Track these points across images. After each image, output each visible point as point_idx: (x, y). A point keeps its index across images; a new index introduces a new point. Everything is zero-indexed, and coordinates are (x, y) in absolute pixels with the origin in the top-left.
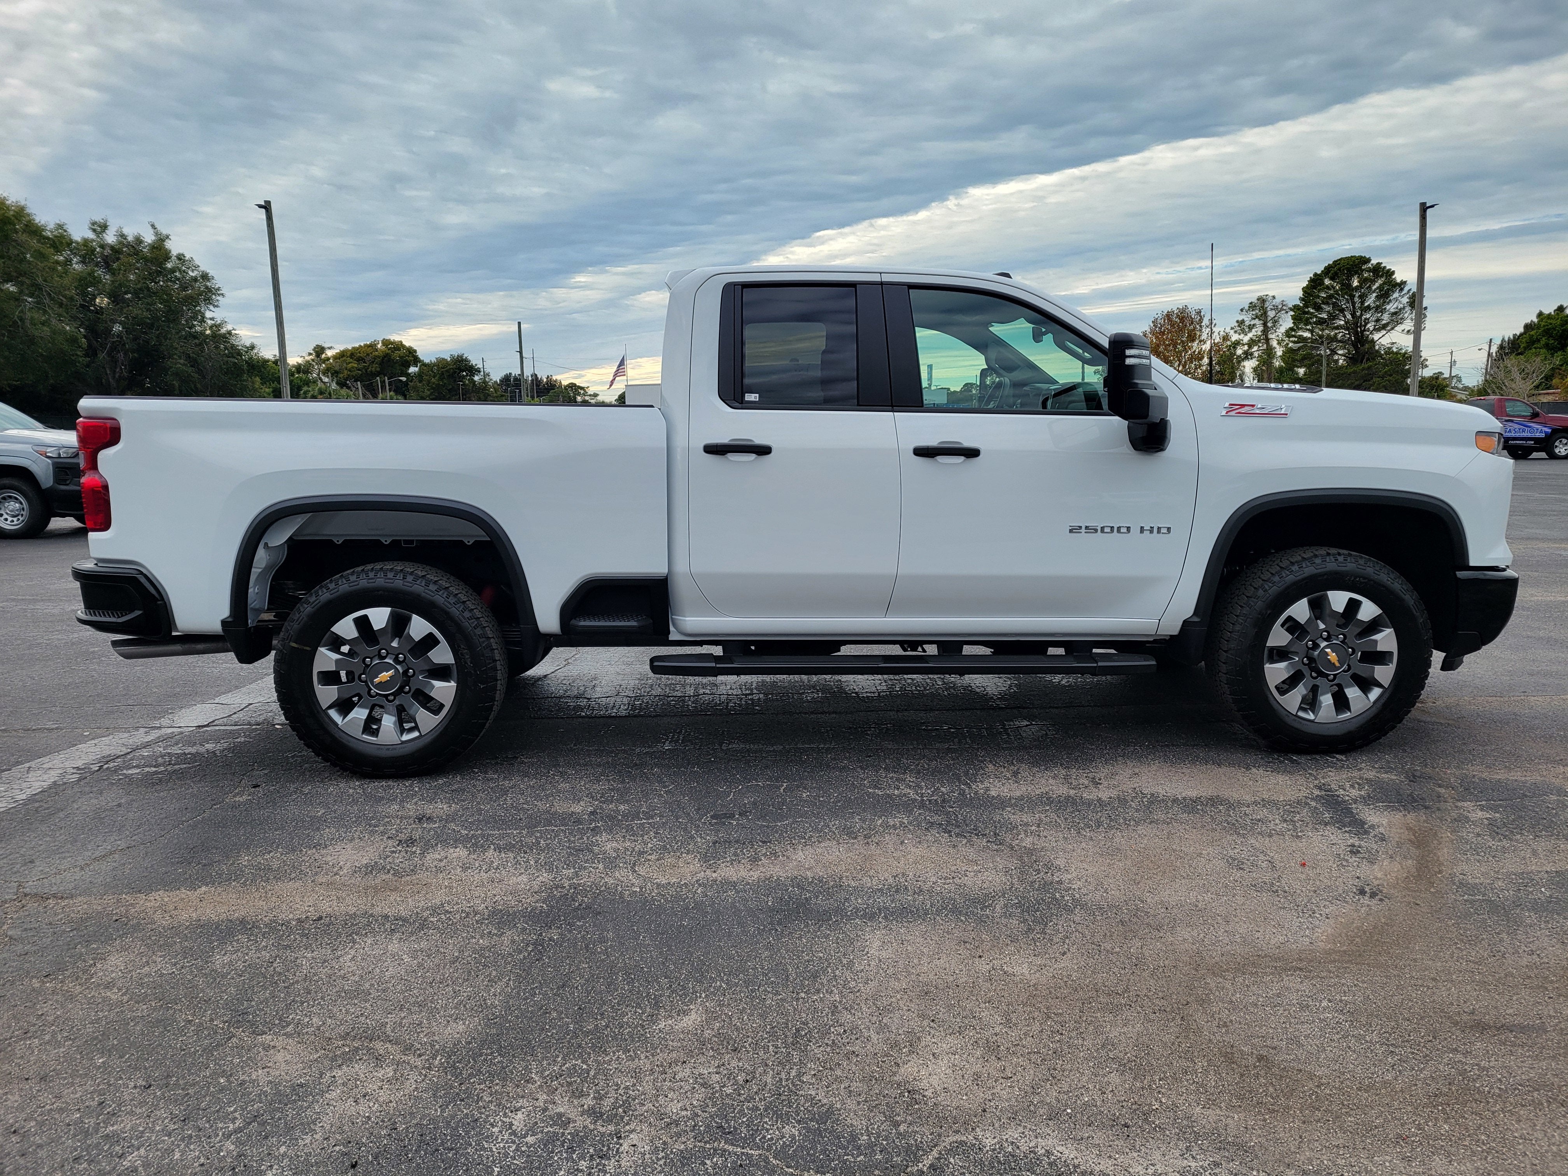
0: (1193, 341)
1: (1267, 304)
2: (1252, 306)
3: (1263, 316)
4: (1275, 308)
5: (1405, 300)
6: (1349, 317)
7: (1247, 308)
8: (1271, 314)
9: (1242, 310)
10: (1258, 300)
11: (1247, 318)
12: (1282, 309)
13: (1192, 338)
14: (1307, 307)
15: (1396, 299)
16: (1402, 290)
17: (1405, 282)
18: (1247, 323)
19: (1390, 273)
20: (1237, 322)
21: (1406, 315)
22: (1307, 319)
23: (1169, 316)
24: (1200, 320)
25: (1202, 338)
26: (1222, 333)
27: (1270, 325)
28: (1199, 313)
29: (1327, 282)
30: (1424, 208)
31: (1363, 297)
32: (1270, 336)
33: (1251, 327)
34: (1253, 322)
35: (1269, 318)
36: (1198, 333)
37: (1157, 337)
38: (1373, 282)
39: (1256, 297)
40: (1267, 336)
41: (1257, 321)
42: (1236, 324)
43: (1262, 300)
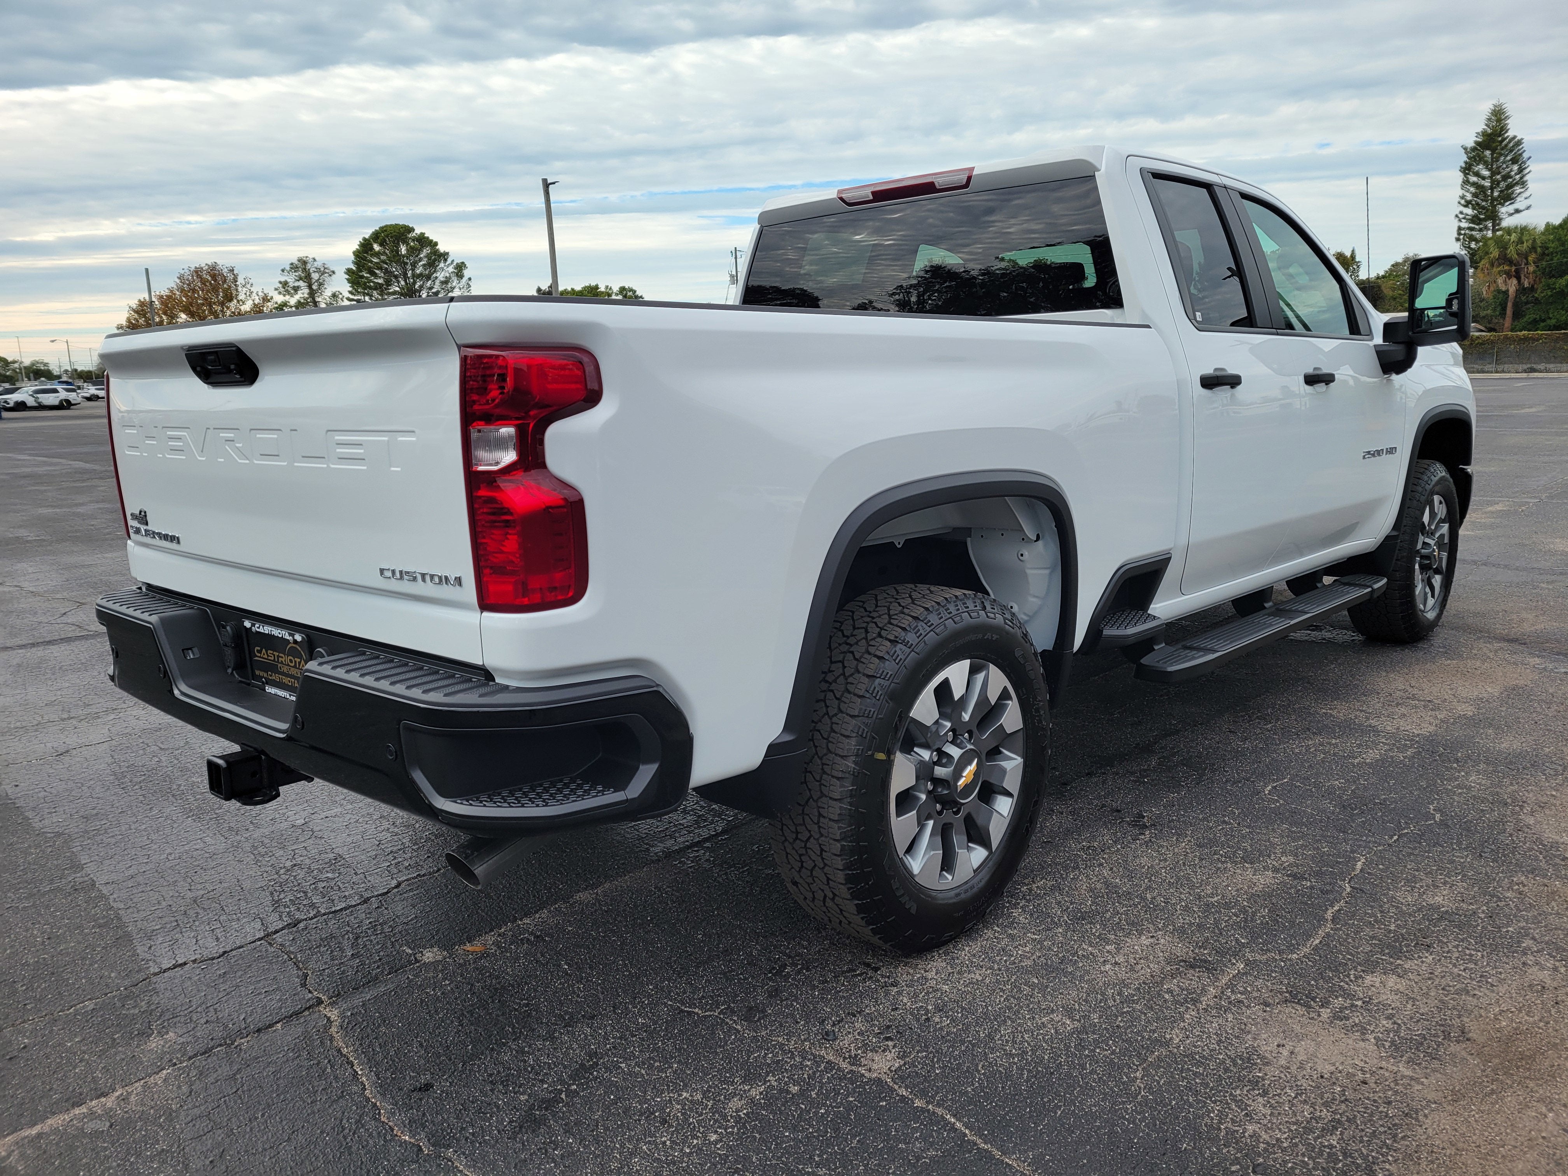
0: (231, 300)
1: (309, 266)
2: (294, 267)
3: (307, 278)
4: (318, 270)
5: (451, 269)
6: (403, 283)
7: (288, 269)
8: (315, 276)
9: (283, 271)
10: (299, 261)
11: (291, 279)
12: (324, 273)
13: (229, 297)
14: (361, 271)
15: (443, 269)
16: (446, 260)
17: (448, 253)
18: (291, 284)
19: (433, 245)
20: (280, 282)
21: (454, 284)
22: (365, 283)
23: (198, 272)
24: (234, 279)
25: (240, 298)
26: (260, 294)
27: (314, 287)
28: (232, 271)
29: (376, 247)
30: (546, 185)
31: (414, 265)
32: (317, 299)
33: (296, 289)
34: (297, 284)
35: (313, 281)
36: (234, 293)
37: (186, 296)
38: (420, 250)
39: (296, 259)
40: (314, 299)
41: (301, 283)
42: (280, 286)
43: (303, 262)
